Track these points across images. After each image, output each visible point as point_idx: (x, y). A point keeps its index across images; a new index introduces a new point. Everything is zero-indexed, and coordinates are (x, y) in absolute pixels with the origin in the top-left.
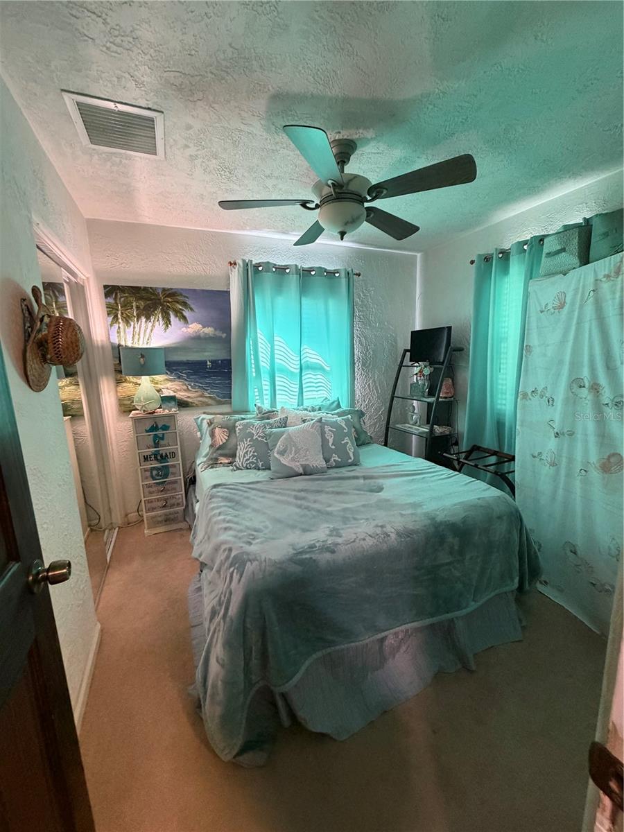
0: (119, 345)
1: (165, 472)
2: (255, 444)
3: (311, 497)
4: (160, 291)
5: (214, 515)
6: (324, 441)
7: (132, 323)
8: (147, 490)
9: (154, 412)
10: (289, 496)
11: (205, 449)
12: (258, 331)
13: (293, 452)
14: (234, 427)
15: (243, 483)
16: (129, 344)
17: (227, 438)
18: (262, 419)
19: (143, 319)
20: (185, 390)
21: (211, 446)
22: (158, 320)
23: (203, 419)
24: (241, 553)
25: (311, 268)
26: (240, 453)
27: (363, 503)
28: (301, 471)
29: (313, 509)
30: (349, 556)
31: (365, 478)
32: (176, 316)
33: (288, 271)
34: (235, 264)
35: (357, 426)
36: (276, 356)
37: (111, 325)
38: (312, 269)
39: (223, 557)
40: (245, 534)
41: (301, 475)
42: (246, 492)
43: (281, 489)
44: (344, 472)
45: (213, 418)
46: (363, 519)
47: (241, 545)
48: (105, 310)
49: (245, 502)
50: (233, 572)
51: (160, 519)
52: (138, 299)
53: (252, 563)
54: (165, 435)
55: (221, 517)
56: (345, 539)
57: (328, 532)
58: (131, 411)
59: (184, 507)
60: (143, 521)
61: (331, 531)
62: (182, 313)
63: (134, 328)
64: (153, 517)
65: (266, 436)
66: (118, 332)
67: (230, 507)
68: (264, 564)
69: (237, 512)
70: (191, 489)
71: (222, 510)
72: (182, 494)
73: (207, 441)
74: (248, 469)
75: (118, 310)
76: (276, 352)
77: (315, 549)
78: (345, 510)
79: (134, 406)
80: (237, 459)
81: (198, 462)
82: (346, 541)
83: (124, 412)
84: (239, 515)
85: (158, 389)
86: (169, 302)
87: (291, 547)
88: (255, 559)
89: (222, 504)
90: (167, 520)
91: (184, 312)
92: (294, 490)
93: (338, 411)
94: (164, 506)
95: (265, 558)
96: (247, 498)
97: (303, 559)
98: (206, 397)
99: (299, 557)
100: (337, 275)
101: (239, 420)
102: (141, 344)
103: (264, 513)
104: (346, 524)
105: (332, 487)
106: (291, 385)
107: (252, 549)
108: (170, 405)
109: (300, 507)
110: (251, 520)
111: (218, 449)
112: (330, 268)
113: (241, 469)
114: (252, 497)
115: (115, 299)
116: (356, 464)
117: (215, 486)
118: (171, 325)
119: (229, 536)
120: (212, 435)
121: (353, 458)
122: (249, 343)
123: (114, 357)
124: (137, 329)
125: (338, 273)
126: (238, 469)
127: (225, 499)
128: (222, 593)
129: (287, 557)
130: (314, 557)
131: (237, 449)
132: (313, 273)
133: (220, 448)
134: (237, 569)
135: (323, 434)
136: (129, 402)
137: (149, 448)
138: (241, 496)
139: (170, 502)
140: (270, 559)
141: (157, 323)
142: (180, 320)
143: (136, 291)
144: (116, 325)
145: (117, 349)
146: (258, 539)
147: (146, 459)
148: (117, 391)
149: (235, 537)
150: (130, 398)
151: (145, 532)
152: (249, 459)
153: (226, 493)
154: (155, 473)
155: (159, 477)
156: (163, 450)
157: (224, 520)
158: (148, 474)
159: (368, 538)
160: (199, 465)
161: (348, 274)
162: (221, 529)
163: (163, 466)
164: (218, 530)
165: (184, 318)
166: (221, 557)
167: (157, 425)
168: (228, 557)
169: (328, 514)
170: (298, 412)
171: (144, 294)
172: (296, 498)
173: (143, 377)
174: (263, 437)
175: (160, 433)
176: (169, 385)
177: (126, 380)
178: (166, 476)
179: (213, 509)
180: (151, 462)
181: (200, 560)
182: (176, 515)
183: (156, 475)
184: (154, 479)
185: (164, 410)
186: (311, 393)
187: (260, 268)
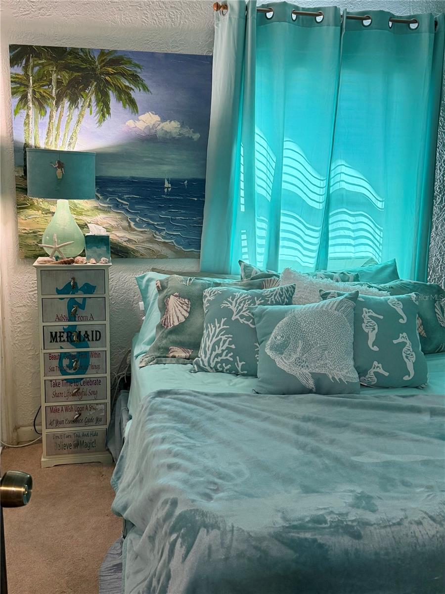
0: (26, 146)
1: (81, 363)
2: (234, 328)
3: (327, 433)
4: (96, 55)
5: (154, 442)
6: (359, 336)
7: (48, 110)
8: (51, 390)
9: (73, 261)
10: (285, 425)
11: (149, 330)
12: (257, 130)
13: (299, 350)
14: (201, 297)
15: (206, 394)
16: (42, 146)
17: (187, 315)
18: (250, 286)
19: (66, 103)
20: (124, 229)
21: (161, 326)
22: (89, 105)
23: (150, 280)
24: (191, 511)
25: (364, 13)
26: (207, 342)
27: (426, 458)
28: (311, 384)
29: (327, 455)
30: (386, 549)
31: (433, 412)
32: (119, 99)
33: (319, 19)
34: (225, 6)
35: (428, 315)
36: (285, 177)
37: (16, 112)
38: (365, 15)
39: (161, 514)
40: (202, 479)
41: (310, 391)
42: (210, 409)
43: (271, 412)
44: (394, 397)
45: (167, 279)
46: (421, 486)
47: (193, 497)
48: (9, 85)
49: (208, 425)
50: (175, 541)
51: (67, 441)
52: (60, 69)
53: (208, 532)
54: (88, 301)
55: (165, 446)
56: (383, 516)
57: (350, 500)
58: (36, 257)
59: (107, 427)
60: (40, 441)
61: (357, 498)
62: (128, 94)
63: (51, 117)
64: (56, 437)
65: (255, 317)
66: (25, 124)
67: (181, 431)
68: (229, 536)
69: (192, 441)
70: (121, 397)
71: (168, 433)
72: (105, 404)
73: (154, 318)
74: (217, 371)
75: (27, 86)
76: (285, 169)
77: (324, 525)
78: (387, 464)
79: (42, 248)
80: (201, 353)
81: (136, 351)
82: (384, 520)
83: (26, 257)
84: (194, 446)
85: (82, 223)
86: (108, 74)
87: (280, 514)
88: (214, 526)
89: (168, 424)
90: (79, 445)
91: (132, 92)
92: (295, 417)
93: (391, 284)
94: (76, 421)
95: (233, 527)
96: (211, 419)
97: (300, 539)
98: (159, 243)
99: (294, 534)
100: (413, 26)
101: (209, 286)
102: (61, 145)
103: (238, 449)
104: (387, 491)
105: (367, 420)
106: (308, 232)
107: (211, 506)
108: (99, 251)
109: (302, 447)
110: (214, 457)
111: (172, 332)
112: (400, 12)
113: (207, 371)
114: (221, 420)
115: (26, 68)
116: (418, 384)
117: (160, 394)
118: (109, 113)
119: (176, 479)
120: (164, 308)
121: (412, 373)
122: (240, 152)
123: (17, 165)
124: (55, 120)
125: (415, 22)
126: (202, 369)
127: (176, 416)
128: (155, 574)
129: (272, 530)
130: (321, 539)
131: (202, 335)
132: (367, 23)
133: (175, 330)
134: (183, 538)
135: (357, 321)
136: (35, 242)
137: (60, 320)
138: (202, 414)
139: (87, 414)
140: (239, 529)
141: (88, 110)
142: (124, 106)
143: (58, 55)
144: (24, 112)
145: (23, 152)
146: (223, 491)
147: (54, 337)
148: (17, 222)
149: (185, 482)
150: (36, 234)
151: (43, 459)
152: (220, 355)
153: (177, 406)
154: (66, 362)
155: (72, 371)
156: (82, 325)
157: (169, 452)
158: (55, 363)
159: (427, 522)
160: (137, 357)
161: (436, 23)
162: (162, 465)
163: (79, 353)
164: (158, 466)
165: (132, 103)
166: (158, 514)
167: (75, 283)
168: (169, 515)
169: (354, 467)
170: (315, 280)
171: (70, 60)
172: (298, 430)
173: (60, 201)
174: (248, 319)
175: (79, 296)
176: (101, 217)
177: (32, 204)
178: (83, 369)
179: (153, 431)
180: (62, 344)
181: (125, 515)
182: (93, 439)
183: (67, 366)
184: (64, 372)
185: (89, 258)
186: (343, 248)
187: (269, 15)
